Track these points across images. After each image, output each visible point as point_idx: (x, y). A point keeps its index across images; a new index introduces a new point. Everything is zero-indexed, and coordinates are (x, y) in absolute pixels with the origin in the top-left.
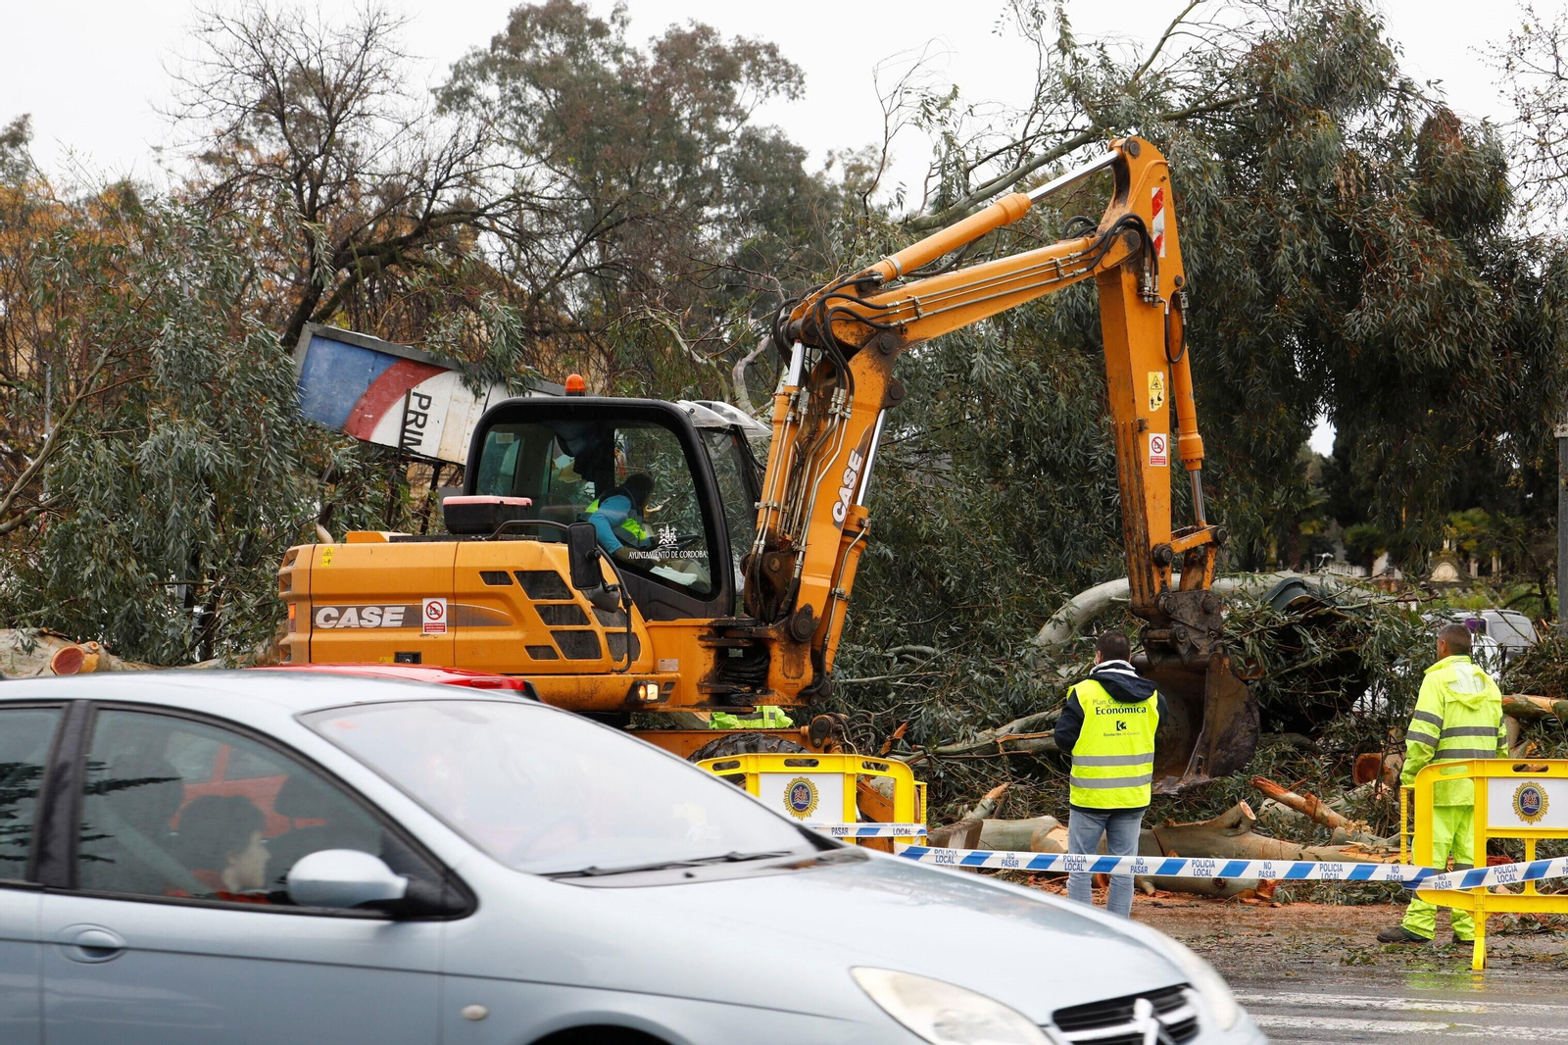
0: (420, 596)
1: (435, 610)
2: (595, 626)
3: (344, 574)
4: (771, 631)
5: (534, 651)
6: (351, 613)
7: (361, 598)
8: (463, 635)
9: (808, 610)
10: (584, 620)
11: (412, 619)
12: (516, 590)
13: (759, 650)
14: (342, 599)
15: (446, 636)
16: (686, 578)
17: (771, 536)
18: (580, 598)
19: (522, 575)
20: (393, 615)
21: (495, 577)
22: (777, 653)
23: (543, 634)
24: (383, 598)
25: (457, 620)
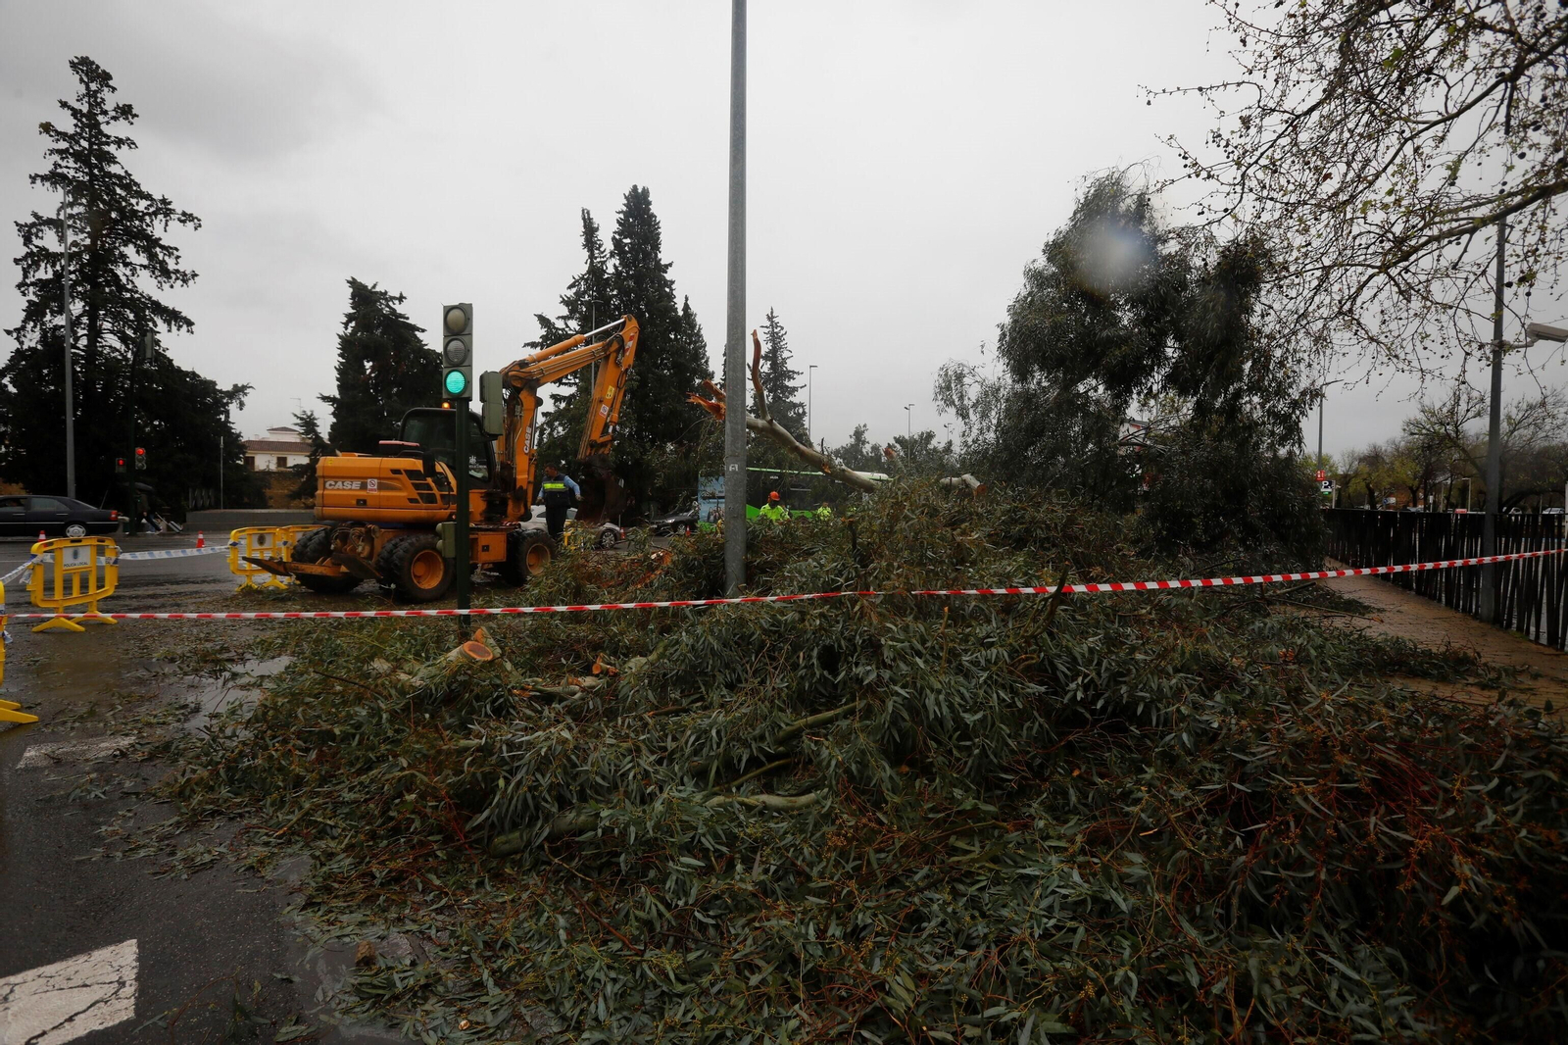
0: (367, 478)
1: (372, 484)
2: (435, 491)
3: (335, 468)
4: (508, 495)
5: (411, 500)
6: (340, 483)
7: (344, 478)
8: (383, 493)
9: (521, 487)
10: (430, 489)
11: (364, 487)
12: (404, 477)
13: (504, 503)
14: (336, 478)
15: (376, 493)
16: (479, 475)
17: (502, 463)
18: (429, 480)
19: (406, 471)
20: (356, 485)
21: (396, 472)
22: (510, 503)
23: (414, 494)
24: (352, 478)
25: (381, 487)
